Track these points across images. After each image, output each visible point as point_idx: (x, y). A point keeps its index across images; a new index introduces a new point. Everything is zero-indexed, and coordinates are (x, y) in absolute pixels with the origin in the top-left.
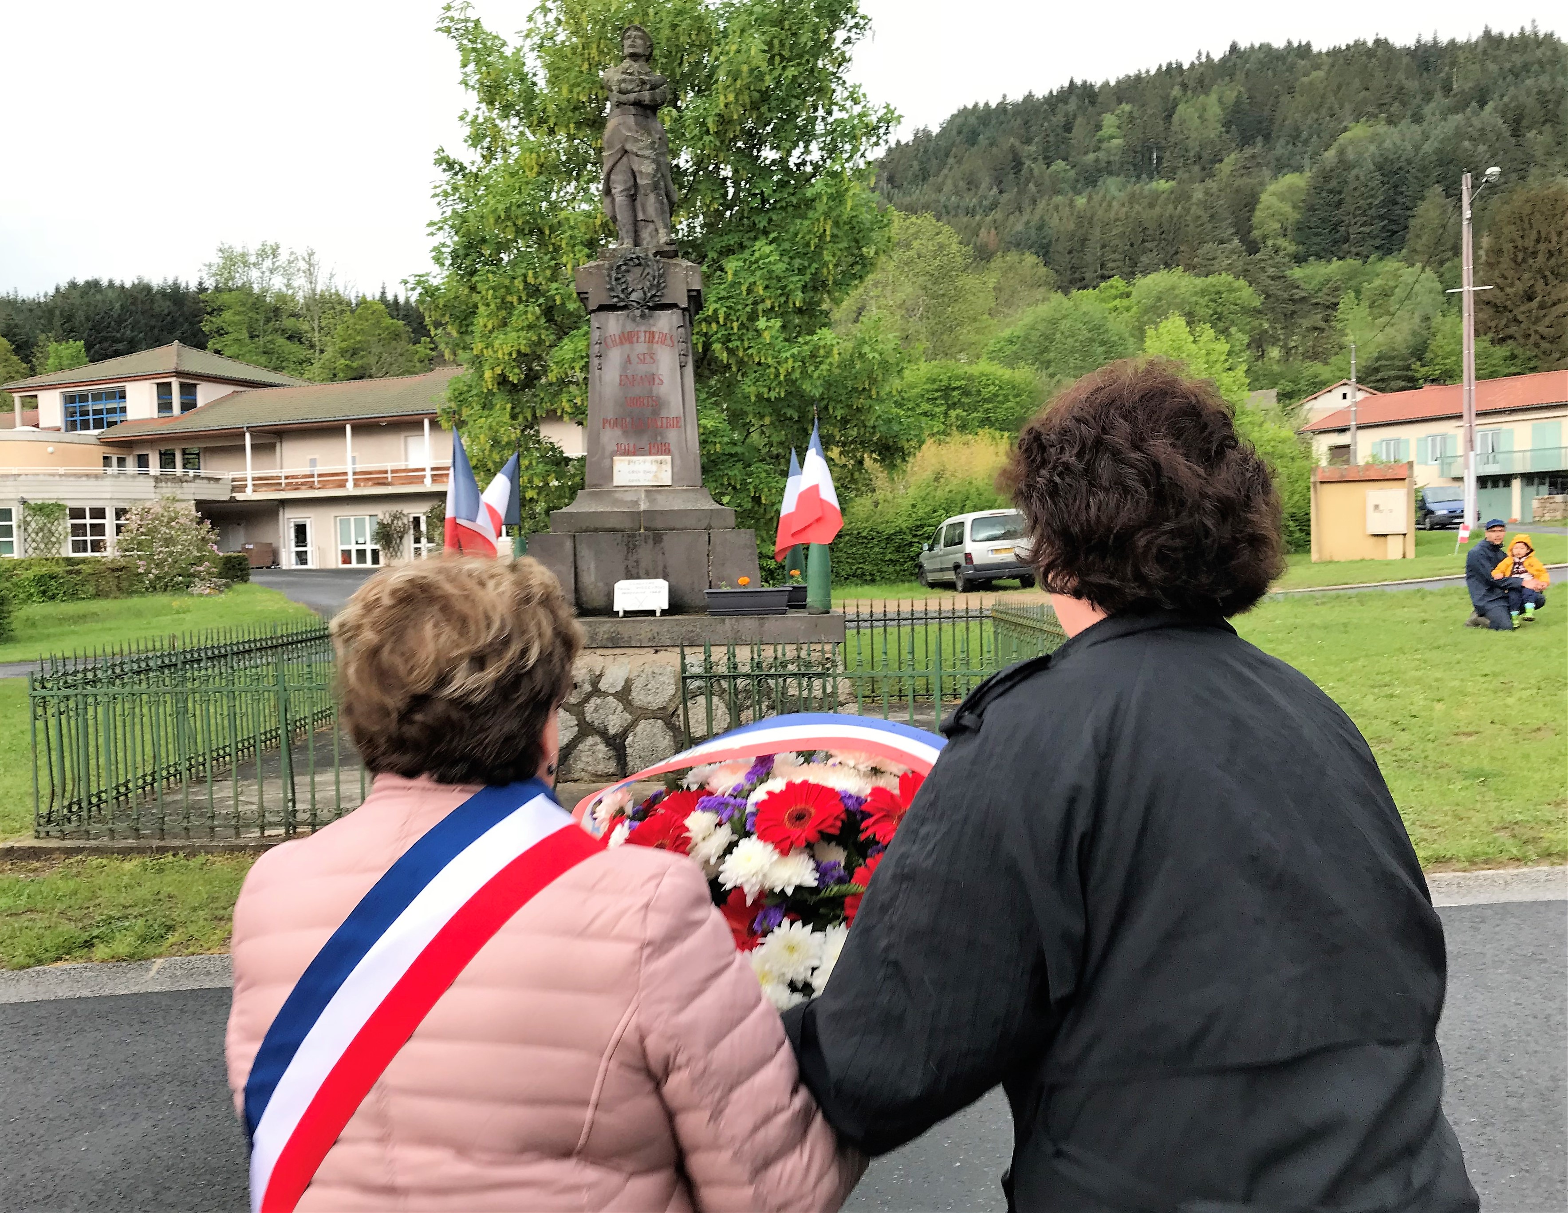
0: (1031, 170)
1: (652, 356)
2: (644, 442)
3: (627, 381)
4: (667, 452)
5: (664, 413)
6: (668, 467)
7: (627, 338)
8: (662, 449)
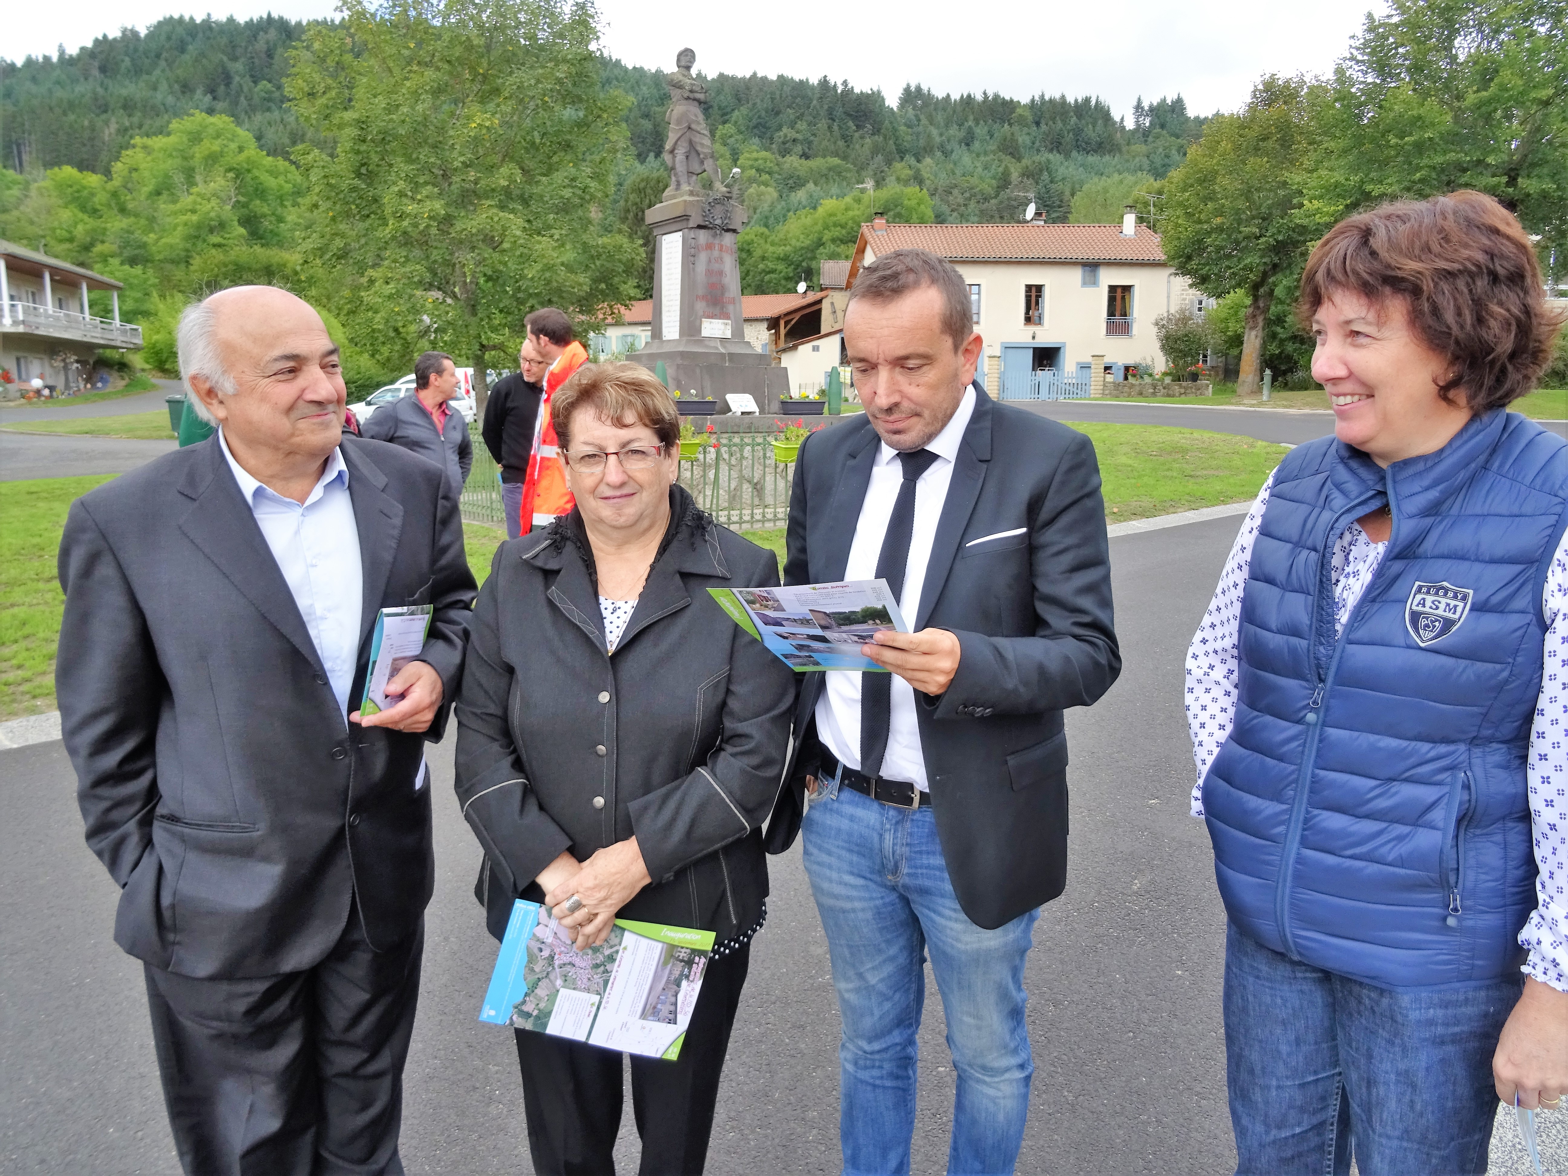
0: (241, 85)
1: (720, 260)
2: (717, 311)
3: (709, 272)
4: (728, 318)
5: (727, 295)
6: (729, 327)
7: (709, 247)
8: (726, 316)
